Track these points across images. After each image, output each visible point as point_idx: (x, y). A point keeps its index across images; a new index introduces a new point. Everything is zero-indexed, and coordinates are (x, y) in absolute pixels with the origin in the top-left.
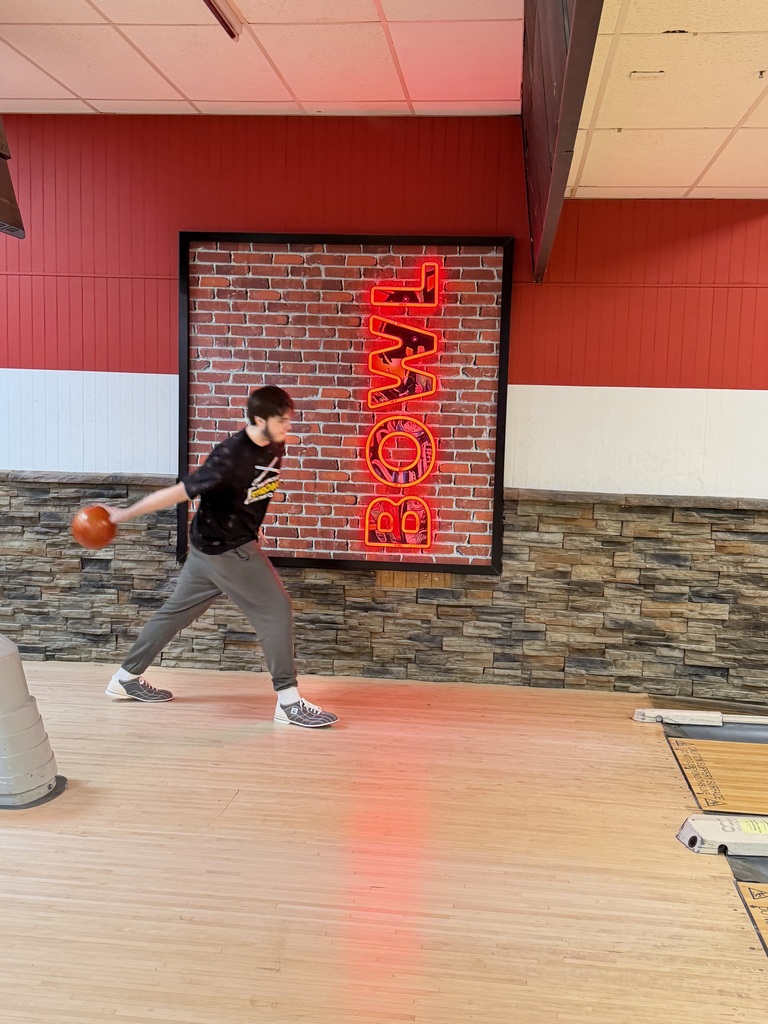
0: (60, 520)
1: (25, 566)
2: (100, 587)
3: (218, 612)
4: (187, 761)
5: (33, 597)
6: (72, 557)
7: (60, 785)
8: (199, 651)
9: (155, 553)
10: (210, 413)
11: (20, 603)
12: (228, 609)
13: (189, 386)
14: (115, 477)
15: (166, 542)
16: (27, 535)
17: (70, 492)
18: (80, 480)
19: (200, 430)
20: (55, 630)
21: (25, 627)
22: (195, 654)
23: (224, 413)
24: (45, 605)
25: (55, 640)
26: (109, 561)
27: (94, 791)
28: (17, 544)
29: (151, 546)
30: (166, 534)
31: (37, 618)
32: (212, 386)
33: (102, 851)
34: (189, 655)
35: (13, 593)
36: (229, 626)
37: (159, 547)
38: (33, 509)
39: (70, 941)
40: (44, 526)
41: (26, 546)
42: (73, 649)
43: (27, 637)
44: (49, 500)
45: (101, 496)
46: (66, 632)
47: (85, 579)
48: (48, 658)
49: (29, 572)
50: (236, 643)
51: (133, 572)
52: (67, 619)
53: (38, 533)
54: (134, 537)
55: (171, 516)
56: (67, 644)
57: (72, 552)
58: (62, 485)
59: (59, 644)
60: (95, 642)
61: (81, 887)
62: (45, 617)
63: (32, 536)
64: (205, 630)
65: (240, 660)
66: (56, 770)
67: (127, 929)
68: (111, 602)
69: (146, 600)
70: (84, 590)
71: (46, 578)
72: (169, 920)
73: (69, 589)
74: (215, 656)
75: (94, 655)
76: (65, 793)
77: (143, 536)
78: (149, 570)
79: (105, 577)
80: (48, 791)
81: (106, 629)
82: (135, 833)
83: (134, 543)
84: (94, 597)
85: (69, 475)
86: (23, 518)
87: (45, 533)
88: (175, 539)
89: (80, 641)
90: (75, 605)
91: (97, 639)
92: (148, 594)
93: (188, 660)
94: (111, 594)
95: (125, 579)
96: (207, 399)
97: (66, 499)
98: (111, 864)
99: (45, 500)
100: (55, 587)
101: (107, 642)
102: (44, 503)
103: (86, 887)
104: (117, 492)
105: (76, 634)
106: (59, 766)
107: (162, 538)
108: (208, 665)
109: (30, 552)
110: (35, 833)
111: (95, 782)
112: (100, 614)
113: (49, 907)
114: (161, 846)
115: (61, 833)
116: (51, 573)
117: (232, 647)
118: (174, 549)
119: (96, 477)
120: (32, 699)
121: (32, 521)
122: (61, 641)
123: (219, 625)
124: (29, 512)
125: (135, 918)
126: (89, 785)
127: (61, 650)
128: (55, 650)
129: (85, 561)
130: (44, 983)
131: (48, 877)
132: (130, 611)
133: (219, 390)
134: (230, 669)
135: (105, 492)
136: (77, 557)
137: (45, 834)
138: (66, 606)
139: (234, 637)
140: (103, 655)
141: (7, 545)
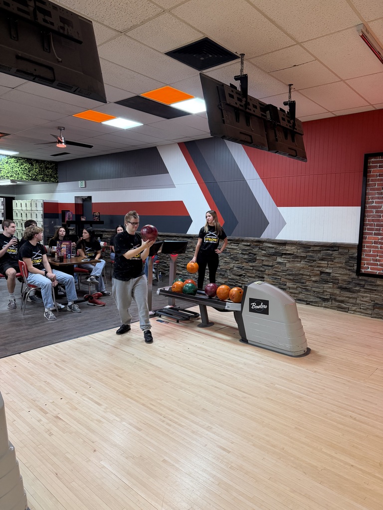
0: (314, 258)
1: (301, 272)
2: (327, 282)
3: (372, 295)
4: (357, 351)
5: (303, 283)
6: (317, 271)
7: (308, 352)
8: (363, 309)
9: (348, 272)
10: (373, 220)
11: (298, 284)
12: (376, 295)
13: (364, 210)
14: (334, 243)
15: (352, 268)
16: (302, 262)
17: (317, 248)
18: (322, 244)
19: (368, 227)
20: (310, 295)
21: (300, 293)
22: (361, 310)
23: (378, 221)
24: (307, 286)
25: (310, 298)
26: (331, 273)
27: (320, 356)
28: (299, 265)
29: (346, 269)
30: (352, 265)
31: (304, 290)
32: (374, 210)
33: (321, 380)
34: (359, 310)
35: (297, 281)
36: (376, 302)
37: (349, 270)
38: (305, 253)
39: (307, 414)
40: (308, 260)
41: (302, 266)
42: (316, 302)
43: (301, 296)
44: (310, 251)
45: (329, 250)
46: (314, 296)
47: (321, 279)
48: (307, 304)
49: (302, 275)
50: (378, 308)
51: (339, 278)
52: (314, 292)
53: (306, 262)
54: (340, 265)
55: (355, 258)
56: (314, 300)
57: (317, 269)
58: (315, 246)
59: (312, 300)
60: (324, 301)
61: (313, 393)
62: (307, 290)
63: (304, 263)
64: (366, 302)
65: (380, 315)
66: (307, 345)
67: (329, 415)
68: (330, 288)
69: (343, 288)
70: (321, 282)
71: (308, 277)
72: (345, 416)
73: (315, 282)
74: (370, 312)
75: (323, 305)
76: (310, 355)
77: (343, 265)
78: (345, 278)
79: (329, 279)
80: (304, 353)
81: (328, 297)
82: (334, 376)
83: (340, 267)
84: (324, 285)
85: (318, 242)
86: (301, 257)
87: (308, 262)
88: (356, 267)
89: (318, 300)
90: (317, 287)
91: (325, 300)
92: (344, 286)
93: (359, 312)
94: (331, 285)
95: (336, 280)
96: (372, 215)
97: (316, 251)
98: (324, 386)
99: (309, 251)
100: (311, 280)
101: (328, 301)
102: (309, 252)
103: (314, 393)
104: (335, 249)
105: (318, 297)
106: (308, 344)
107: (351, 267)
108: (367, 315)
109: (303, 268)
110: (298, 367)
111: (321, 353)
112: (326, 292)
113: (300, 398)
114: (344, 384)
115: (307, 370)
116: (309, 276)
117: (377, 310)
118: (355, 271)
119: (328, 243)
120: (300, 319)
121: (304, 258)
122: (312, 299)
123: (372, 301)
124: (303, 255)
125: (333, 411)
126: (319, 353)
127: (312, 302)
128: (310, 302)
129: (322, 273)
130: (296, 428)
131: (301, 385)
132: (337, 291)
133: (377, 212)
134: (375, 317)
135: (330, 249)
136: (319, 271)
137: (301, 368)
138: (314, 287)
139: (378, 306)
140: (327, 306)
141: (295, 265)
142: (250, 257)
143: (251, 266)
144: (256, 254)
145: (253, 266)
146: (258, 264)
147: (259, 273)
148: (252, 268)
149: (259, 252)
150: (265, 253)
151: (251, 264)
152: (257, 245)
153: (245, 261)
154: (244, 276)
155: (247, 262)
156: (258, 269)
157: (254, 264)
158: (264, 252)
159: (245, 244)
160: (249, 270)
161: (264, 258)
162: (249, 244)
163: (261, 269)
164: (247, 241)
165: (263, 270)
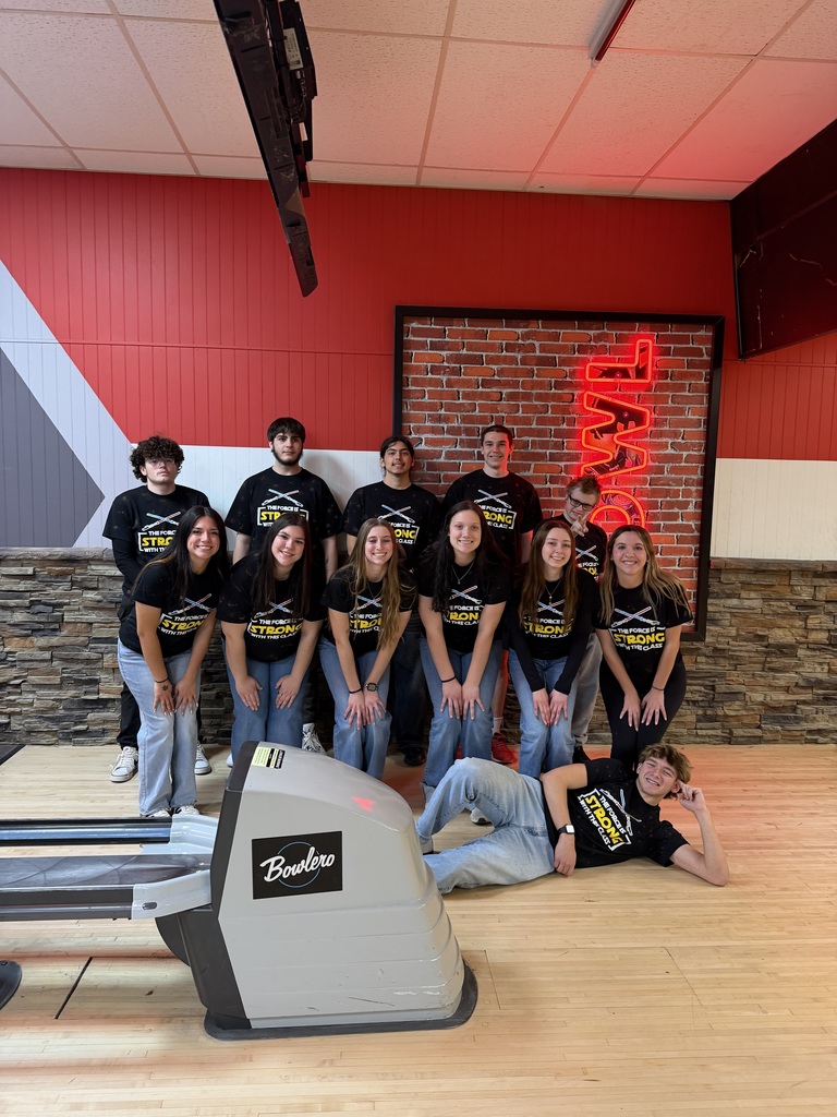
32: (424, 463)
96: (419, 476)
142: (36, 618)
143: (41, 649)
144: (61, 605)
145: (50, 648)
146: (72, 640)
147: (77, 667)
148: (47, 655)
149: (71, 596)
150: (99, 597)
151: (41, 641)
152: (63, 575)
153: (18, 631)
154: (18, 686)
155: (27, 636)
156: (72, 654)
157: (54, 641)
158: (91, 595)
159: (14, 570)
160: (35, 665)
161: (92, 617)
162: (30, 571)
163: (86, 654)
164: (19, 561)
165: (94, 656)
